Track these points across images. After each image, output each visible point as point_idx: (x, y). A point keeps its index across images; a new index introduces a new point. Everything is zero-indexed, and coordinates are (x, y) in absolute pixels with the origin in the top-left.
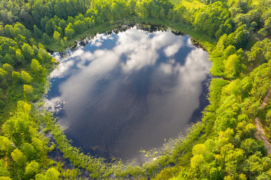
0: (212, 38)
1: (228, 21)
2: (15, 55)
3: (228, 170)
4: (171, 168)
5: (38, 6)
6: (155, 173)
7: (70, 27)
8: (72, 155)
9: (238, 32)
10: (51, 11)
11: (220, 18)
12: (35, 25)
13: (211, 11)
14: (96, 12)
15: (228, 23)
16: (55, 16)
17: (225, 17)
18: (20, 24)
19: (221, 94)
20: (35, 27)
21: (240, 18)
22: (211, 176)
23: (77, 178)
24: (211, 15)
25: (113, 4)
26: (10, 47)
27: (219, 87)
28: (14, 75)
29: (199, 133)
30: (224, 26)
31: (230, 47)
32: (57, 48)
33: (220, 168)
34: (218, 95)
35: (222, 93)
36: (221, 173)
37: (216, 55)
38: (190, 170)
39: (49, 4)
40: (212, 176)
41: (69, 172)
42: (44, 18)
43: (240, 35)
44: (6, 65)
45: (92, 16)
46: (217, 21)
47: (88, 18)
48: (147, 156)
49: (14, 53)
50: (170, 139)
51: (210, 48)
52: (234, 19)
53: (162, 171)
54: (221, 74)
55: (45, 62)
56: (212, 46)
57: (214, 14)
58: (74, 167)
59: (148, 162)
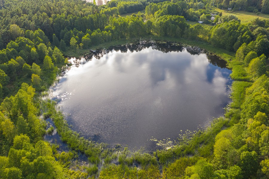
0: (230, 51)
1: (246, 32)
2: (30, 53)
3: (265, 153)
4: (189, 157)
5: (60, 20)
6: (169, 162)
7: (87, 37)
8: (70, 137)
9: (258, 41)
10: (71, 25)
11: (237, 31)
12: (54, 34)
13: (228, 26)
14: (113, 28)
15: (247, 34)
16: (75, 28)
17: (243, 30)
18: (41, 30)
19: (245, 94)
20: (54, 35)
21: (259, 30)
22: (242, 162)
23: (72, 161)
24: (227, 29)
25: (130, 22)
26: (27, 45)
27: (242, 88)
28: (25, 67)
29: (222, 126)
30: (243, 37)
31: (250, 53)
32: (72, 54)
33: (253, 153)
34: (242, 94)
35: (247, 93)
36: (255, 159)
37: (236, 64)
38: (213, 161)
39: (71, 19)
40: (244, 162)
41: (63, 154)
42: (63, 30)
43: (260, 43)
44: (19, 58)
45: (109, 31)
46: (235, 34)
47: (105, 31)
48: (158, 144)
49: (29, 50)
50: (187, 130)
51: (229, 59)
52: (253, 33)
53: (177, 161)
54: (243, 78)
55: (58, 63)
56: (230, 57)
57: (231, 28)
58: (71, 148)
59: (160, 150)
